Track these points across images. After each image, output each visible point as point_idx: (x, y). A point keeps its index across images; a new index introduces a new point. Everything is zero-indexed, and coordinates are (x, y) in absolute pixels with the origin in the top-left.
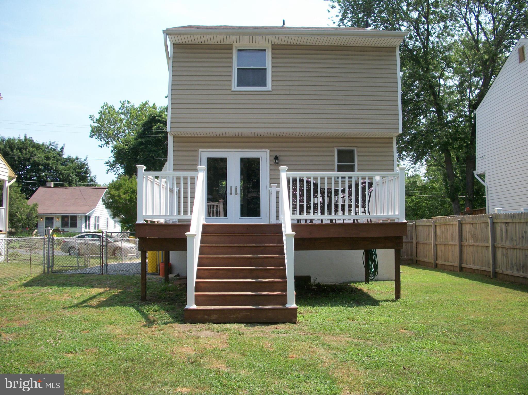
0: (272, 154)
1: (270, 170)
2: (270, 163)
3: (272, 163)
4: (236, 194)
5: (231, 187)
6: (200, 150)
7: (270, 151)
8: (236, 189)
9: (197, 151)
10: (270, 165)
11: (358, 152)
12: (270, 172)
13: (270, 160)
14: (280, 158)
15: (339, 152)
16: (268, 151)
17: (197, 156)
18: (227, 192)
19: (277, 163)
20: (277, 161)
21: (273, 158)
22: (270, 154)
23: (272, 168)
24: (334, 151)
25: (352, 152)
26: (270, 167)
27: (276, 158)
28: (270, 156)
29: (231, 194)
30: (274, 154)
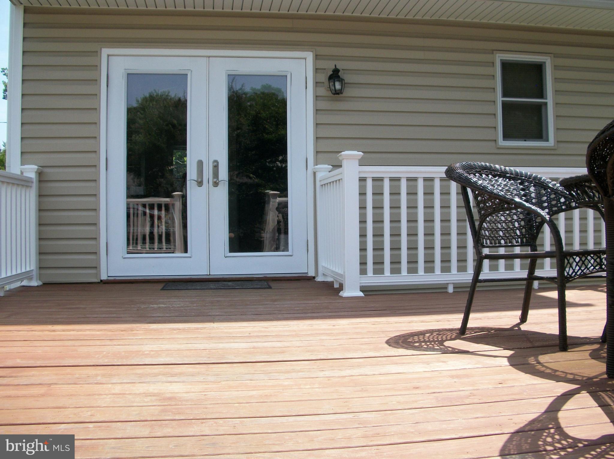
0: (324, 64)
1: (317, 111)
2: (315, 91)
3: (323, 91)
4: (216, 184)
5: (200, 164)
6: (105, 52)
7: (317, 57)
8: (216, 167)
9: (96, 53)
10: (317, 98)
11: (556, 68)
12: (315, 118)
13: (317, 84)
14: (348, 78)
15: (506, 66)
16: (310, 56)
17: (96, 67)
18: (188, 178)
19: (337, 93)
20: (338, 86)
21: (323, 78)
22: (315, 64)
23: (323, 105)
24: (493, 64)
25: (539, 68)
26: (315, 105)
27: (335, 75)
28: (317, 70)
29: (200, 183)
30: (330, 66)
